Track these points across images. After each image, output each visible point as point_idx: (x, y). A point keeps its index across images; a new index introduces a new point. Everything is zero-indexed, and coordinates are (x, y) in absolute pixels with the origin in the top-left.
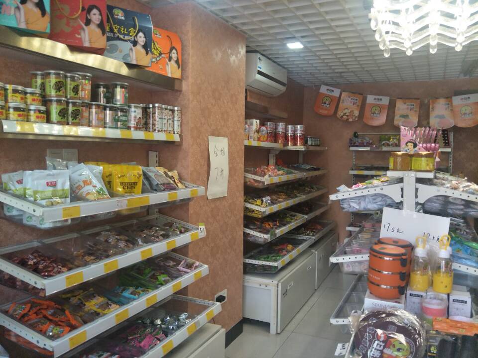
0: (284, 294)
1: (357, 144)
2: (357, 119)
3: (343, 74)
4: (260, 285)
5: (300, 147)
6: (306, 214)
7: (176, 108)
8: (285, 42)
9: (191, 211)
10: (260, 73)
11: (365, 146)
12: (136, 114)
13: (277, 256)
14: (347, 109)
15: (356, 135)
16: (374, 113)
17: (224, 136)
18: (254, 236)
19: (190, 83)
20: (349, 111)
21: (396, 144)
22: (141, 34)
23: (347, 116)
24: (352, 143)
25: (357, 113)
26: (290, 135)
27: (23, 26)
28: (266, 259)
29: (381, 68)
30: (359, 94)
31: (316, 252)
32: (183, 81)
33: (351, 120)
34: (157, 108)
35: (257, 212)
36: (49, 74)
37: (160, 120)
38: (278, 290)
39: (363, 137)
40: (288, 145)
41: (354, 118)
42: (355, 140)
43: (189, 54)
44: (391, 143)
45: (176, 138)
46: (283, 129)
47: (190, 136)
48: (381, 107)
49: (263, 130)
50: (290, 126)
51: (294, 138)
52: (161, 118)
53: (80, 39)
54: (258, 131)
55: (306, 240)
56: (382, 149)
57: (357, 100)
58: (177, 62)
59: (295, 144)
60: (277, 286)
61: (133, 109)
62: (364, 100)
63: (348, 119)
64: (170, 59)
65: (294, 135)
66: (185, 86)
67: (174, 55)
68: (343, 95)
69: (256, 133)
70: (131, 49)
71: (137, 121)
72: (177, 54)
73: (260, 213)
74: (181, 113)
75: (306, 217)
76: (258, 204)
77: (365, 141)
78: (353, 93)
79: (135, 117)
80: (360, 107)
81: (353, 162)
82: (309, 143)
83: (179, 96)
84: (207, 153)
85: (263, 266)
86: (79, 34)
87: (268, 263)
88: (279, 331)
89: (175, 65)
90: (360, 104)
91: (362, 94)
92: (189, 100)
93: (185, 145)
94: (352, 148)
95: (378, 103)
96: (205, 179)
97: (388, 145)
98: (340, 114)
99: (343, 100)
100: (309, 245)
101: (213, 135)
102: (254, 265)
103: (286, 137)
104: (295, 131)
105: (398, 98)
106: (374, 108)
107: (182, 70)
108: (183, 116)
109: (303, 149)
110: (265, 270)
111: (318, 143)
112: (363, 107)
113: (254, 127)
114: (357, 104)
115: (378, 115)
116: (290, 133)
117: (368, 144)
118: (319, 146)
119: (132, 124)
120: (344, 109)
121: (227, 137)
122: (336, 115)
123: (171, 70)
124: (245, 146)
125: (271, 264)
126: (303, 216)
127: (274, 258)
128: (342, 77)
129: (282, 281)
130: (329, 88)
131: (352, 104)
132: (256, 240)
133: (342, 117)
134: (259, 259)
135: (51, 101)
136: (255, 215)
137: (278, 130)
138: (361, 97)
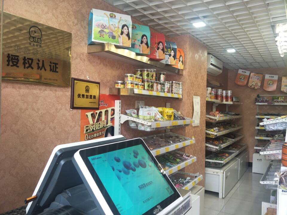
0: (226, 177)
1: (260, 101)
2: (259, 88)
3: (252, 64)
4: (214, 173)
5: (230, 102)
6: (233, 139)
7: (180, 83)
8: (226, 49)
9: (186, 131)
10: (212, 64)
11: (264, 102)
12: (167, 86)
13: (222, 158)
14: (254, 82)
15: (258, 96)
16: (269, 84)
17: (198, 96)
18: (210, 147)
19: (187, 71)
20: (255, 83)
21: (282, 101)
22: (172, 51)
23: (254, 86)
24: (256, 100)
25: (259, 84)
26: (224, 96)
27: (141, 52)
28: (216, 159)
29: (274, 61)
30: (261, 74)
31: (239, 159)
32: (184, 70)
33: (256, 88)
34: (174, 83)
35: (211, 135)
36: (145, 70)
37: (175, 88)
38: (223, 175)
39: (263, 97)
40: (223, 101)
41: (258, 87)
42: (258, 99)
43: (187, 58)
44: (279, 100)
45: (181, 97)
46: (221, 92)
47: (186, 96)
48: (273, 81)
49: (213, 93)
50: (224, 91)
51: (227, 98)
52: (176, 88)
53: (155, 56)
54: (210, 94)
55: (234, 153)
56: (274, 104)
57: (259, 77)
58: (182, 62)
59: (227, 100)
60: (223, 173)
61: (166, 84)
62: (264, 77)
63: (254, 87)
64: (180, 61)
65: (226, 96)
66: (185, 73)
67: (181, 59)
68: (251, 75)
69: (210, 95)
70: (169, 58)
71: (168, 89)
72: (182, 58)
73: (214, 136)
74: (183, 85)
75: (234, 140)
76: (212, 131)
77: (264, 99)
78: (257, 73)
79: (167, 87)
80: (261, 81)
81: (258, 111)
82: (234, 100)
83: (181, 77)
84: (192, 104)
85: (215, 163)
86: (155, 53)
87: (218, 161)
88: (224, 197)
89: (182, 63)
90: (261, 80)
91: (262, 74)
92: (186, 79)
93: (184, 100)
94: (257, 104)
95: (271, 79)
96: (191, 116)
97: (278, 102)
98: (250, 84)
99: (251, 77)
100: (235, 155)
101: (195, 95)
102: (210, 162)
103: (222, 97)
104: (227, 94)
105: (283, 76)
106: (269, 82)
107: (184, 65)
108: (183, 87)
109: (232, 104)
110: (216, 165)
111: (238, 100)
112: (263, 81)
113: (209, 92)
114: (260, 79)
115: (272, 85)
116: (224, 95)
117: (266, 101)
118: (238, 102)
119: (166, 90)
120: (253, 82)
121: (200, 96)
122: (248, 85)
123: (180, 66)
124: (206, 101)
125: (220, 162)
126: (232, 139)
127: (220, 159)
128: (251, 65)
129: (225, 171)
130: (244, 71)
131: (257, 79)
132: (211, 150)
133: (251, 86)
134: (212, 160)
135: (145, 81)
136: (210, 137)
137: (218, 93)
138: (262, 75)
